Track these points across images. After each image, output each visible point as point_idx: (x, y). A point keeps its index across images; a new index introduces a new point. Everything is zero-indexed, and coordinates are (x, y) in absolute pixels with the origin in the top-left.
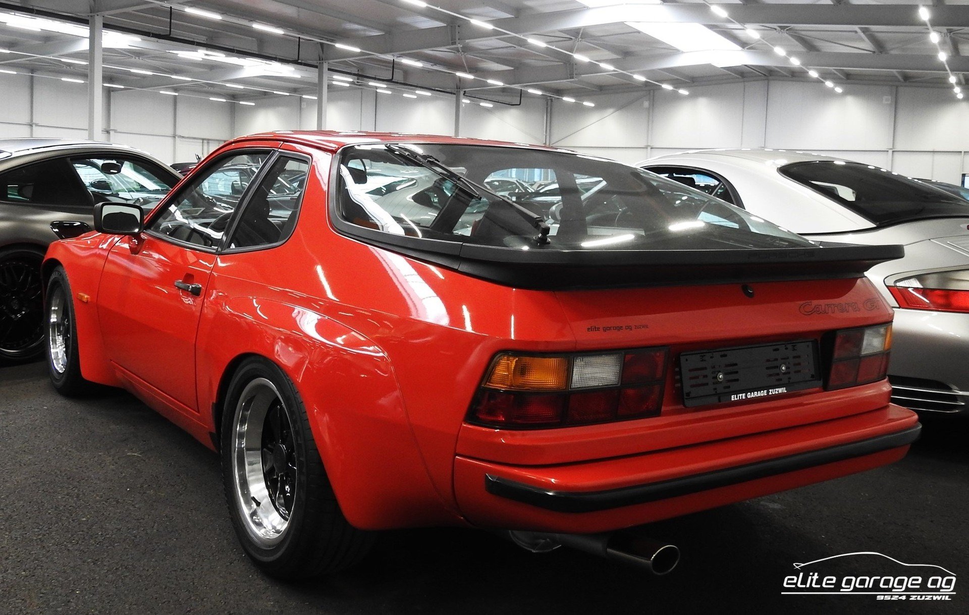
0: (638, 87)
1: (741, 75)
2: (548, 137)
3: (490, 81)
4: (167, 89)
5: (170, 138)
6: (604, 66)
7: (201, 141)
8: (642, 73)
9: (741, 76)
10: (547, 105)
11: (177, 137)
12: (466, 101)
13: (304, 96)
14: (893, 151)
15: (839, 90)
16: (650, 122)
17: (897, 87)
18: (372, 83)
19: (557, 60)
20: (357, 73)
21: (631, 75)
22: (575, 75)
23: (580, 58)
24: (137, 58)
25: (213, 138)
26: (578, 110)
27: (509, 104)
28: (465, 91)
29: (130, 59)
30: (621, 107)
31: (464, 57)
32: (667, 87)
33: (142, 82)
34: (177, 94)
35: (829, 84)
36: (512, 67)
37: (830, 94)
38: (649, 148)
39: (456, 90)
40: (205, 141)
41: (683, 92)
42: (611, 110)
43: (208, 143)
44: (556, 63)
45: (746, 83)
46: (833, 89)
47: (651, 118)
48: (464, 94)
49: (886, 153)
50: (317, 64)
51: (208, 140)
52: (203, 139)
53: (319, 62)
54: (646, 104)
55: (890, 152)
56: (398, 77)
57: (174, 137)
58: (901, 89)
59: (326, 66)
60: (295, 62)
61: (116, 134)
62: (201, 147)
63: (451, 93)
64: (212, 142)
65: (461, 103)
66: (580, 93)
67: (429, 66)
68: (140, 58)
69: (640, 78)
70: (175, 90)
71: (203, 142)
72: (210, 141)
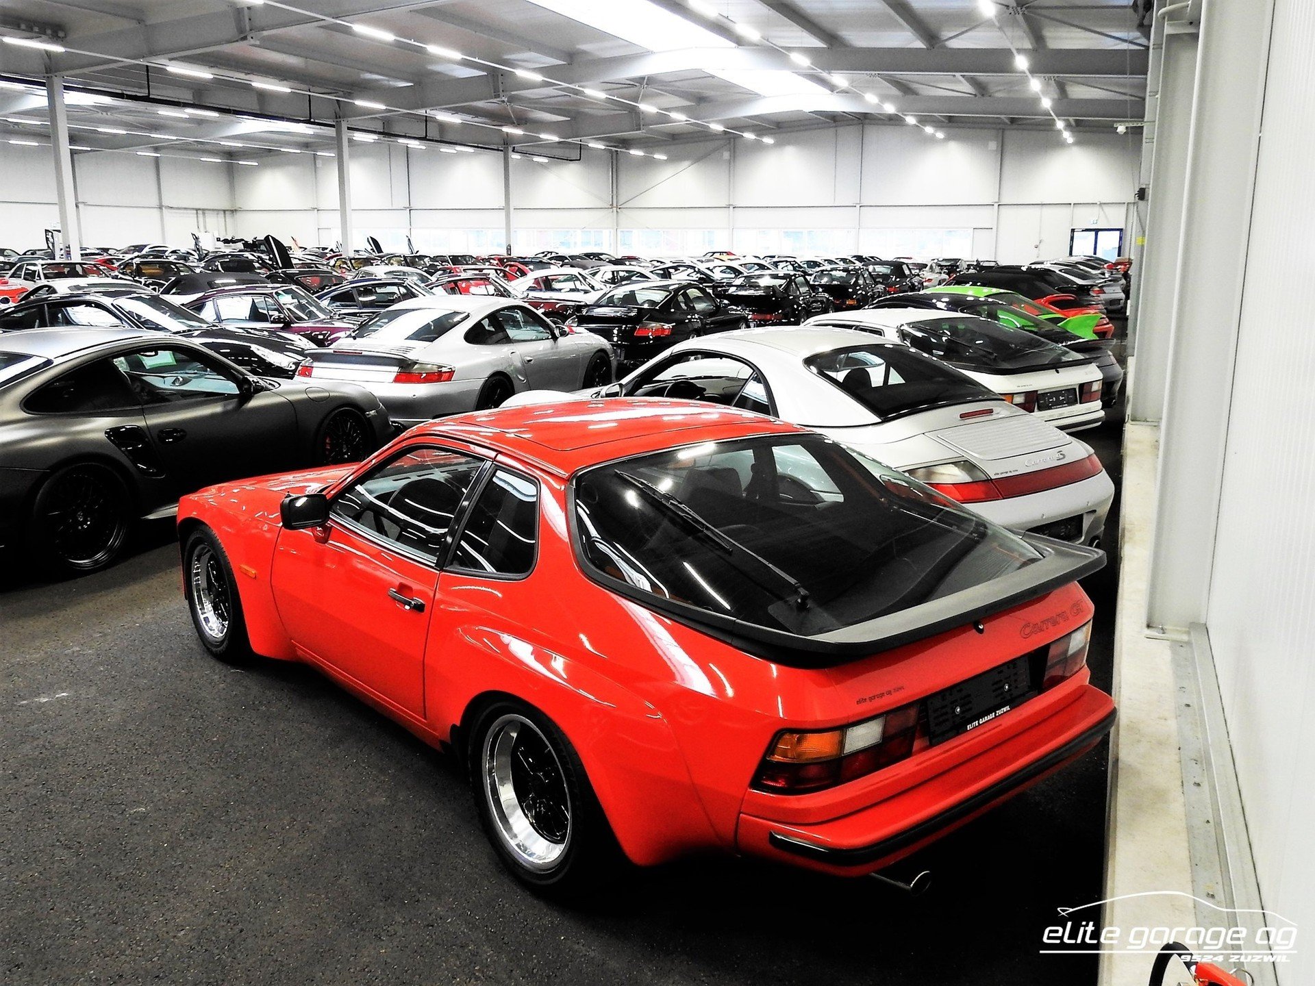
0: (716, 135)
1: (834, 120)
2: (615, 197)
3: (543, 136)
4: (147, 149)
5: (155, 209)
6: (674, 115)
7: (195, 212)
8: (719, 122)
9: (831, 120)
10: (612, 159)
11: (164, 208)
12: (516, 156)
13: (318, 153)
14: (999, 205)
15: (940, 135)
16: (732, 177)
17: (1004, 130)
18: (401, 141)
19: (620, 108)
20: (382, 131)
21: (707, 124)
22: (642, 126)
23: (647, 108)
24: (104, 113)
25: (209, 208)
26: (648, 163)
27: (567, 160)
28: (514, 147)
29: (95, 115)
30: (698, 159)
31: (509, 109)
32: (749, 136)
33: (113, 143)
34: (159, 155)
35: (929, 130)
36: (569, 117)
37: (932, 140)
38: (731, 208)
39: (505, 146)
40: (200, 212)
41: (768, 140)
42: (686, 163)
43: (204, 214)
44: (620, 112)
45: (838, 128)
46: (933, 135)
47: (732, 172)
48: (513, 151)
49: (992, 207)
50: (334, 124)
51: (204, 210)
52: (197, 210)
53: (335, 120)
54: (726, 155)
55: (996, 205)
56: (433, 132)
57: (161, 207)
58: (1007, 133)
59: (344, 125)
60: (308, 122)
61: (86, 207)
62: (196, 219)
63: (498, 150)
64: (209, 212)
65: (510, 159)
66: (649, 143)
67: (469, 118)
68: (109, 114)
69: (717, 127)
70: (156, 149)
71: (197, 213)
72: (207, 212)
